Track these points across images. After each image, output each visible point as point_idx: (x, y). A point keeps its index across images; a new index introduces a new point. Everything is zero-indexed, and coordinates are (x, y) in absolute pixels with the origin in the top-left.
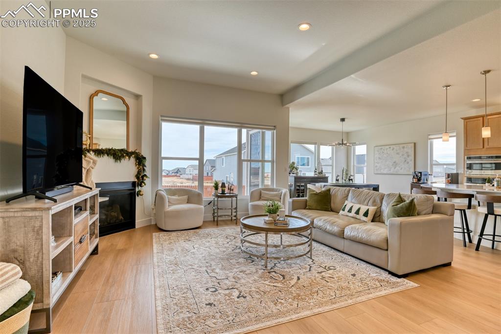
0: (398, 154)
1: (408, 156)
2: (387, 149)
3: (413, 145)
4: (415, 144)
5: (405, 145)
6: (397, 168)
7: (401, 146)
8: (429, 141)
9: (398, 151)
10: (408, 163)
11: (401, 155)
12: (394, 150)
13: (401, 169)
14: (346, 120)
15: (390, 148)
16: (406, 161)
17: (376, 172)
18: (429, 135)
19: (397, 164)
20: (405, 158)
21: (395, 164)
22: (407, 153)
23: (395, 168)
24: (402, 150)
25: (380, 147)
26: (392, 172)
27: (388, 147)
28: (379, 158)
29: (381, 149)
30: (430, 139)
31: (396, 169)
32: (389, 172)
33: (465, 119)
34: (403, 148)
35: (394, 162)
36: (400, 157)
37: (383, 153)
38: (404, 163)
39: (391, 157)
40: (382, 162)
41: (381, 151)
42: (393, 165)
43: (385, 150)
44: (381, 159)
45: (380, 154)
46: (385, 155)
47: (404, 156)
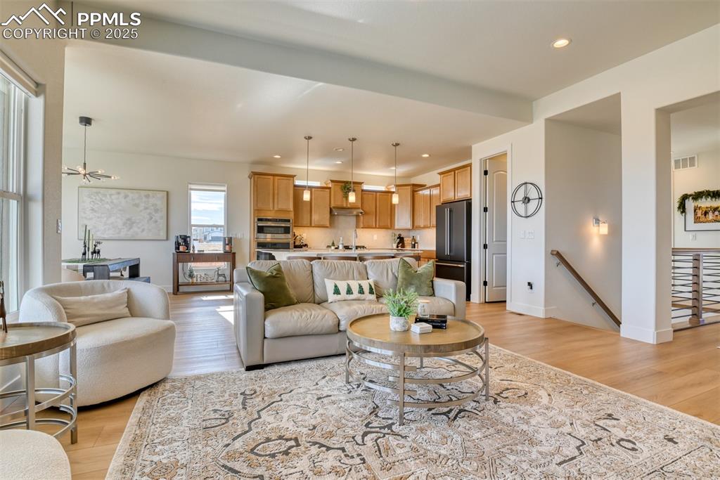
0: (137, 205)
1: (156, 211)
2: (111, 195)
3: (164, 194)
4: (167, 192)
5: (150, 193)
6: (135, 229)
7: (143, 193)
8: (189, 192)
9: (137, 202)
10: (156, 222)
11: (142, 208)
12: (128, 198)
13: (143, 230)
14: (93, 122)
15: (119, 193)
16: (152, 218)
18: (189, 184)
19: (133, 223)
20: (150, 214)
21: (130, 223)
23: (130, 228)
24: (144, 199)
25: (95, 190)
26: (122, 235)
27: (113, 191)
28: (93, 210)
29: (97, 193)
30: (190, 189)
31: (132, 230)
32: (116, 236)
34: (147, 196)
35: (129, 220)
36: (141, 211)
37: (101, 200)
38: (148, 221)
39: (120, 210)
40: (98, 217)
41: (97, 197)
42: (124, 224)
43: (108, 196)
44: (95, 211)
45: (93, 202)
46: (107, 206)
47: (148, 211)
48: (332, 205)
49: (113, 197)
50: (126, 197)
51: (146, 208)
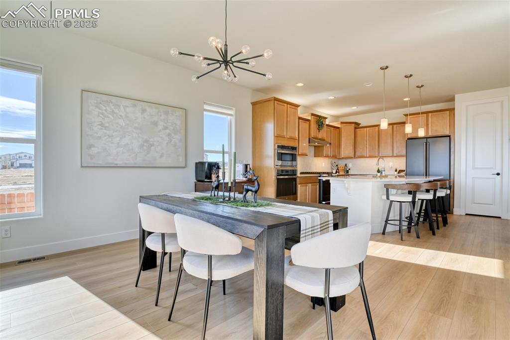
1: (175, 132)
2: (125, 107)
3: (184, 112)
5: (169, 109)
7: (162, 109)
10: (175, 145)
12: (146, 114)
13: (162, 156)
15: (135, 106)
16: (171, 141)
17: (88, 162)
20: (169, 135)
21: (147, 145)
26: (139, 161)
27: (128, 102)
28: (101, 125)
34: (167, 113)
35: (146, 141)
36: (160, 131)
37: (113, 113)
38: (167, 143)
39: (136, 128)
40: (109, 136)
41: (108, 109)
42: (142, 146)
43: (122, 108)
44: (106, 128)
45: (102, 114)
46: (121, 122)
47: (168, 131)
48: (312, 135)
49: (128, 110)
50: (143, 111)
51: (166, 128)
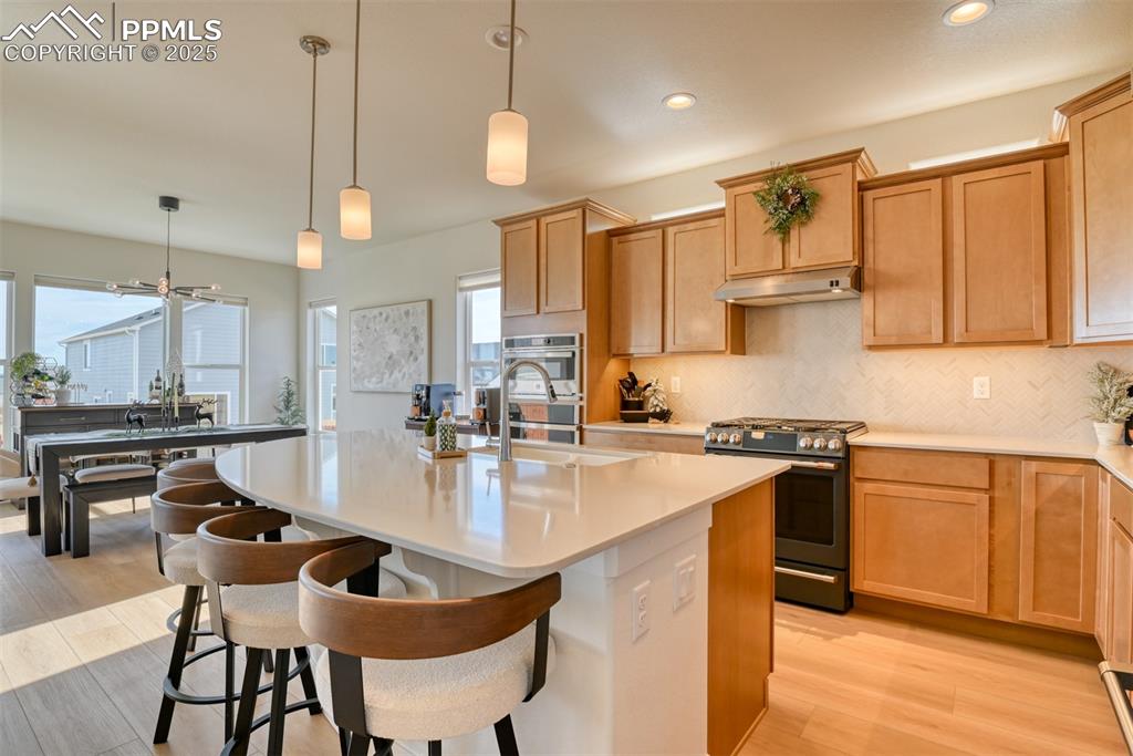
0: (396, 331)
1: (417, 338)
2: (375, 317)
3: (424, 305)
4: (430, 303)
5: (410, 307)
6: (397, 374)
7: (403, 308)
8: (460, 296)
9: (397, 325)
10: (416, 359)
11: (402, 336)
12: (390, 320)
14: (181, 205)
15: (381, 314)
16: (412, 353)
17: (356, 387)
18: (460, 278)
19: (394, 363)
20: (410, 345)
21: (391, 362)
22: (414, 329)
23: (391, 374)
24: (404, 319)
25: (362, 313)
26: (384, 385)
27: (376, 312)
28: (360, 345)
29: (364, 317)
30: (461, 289)
31: (393, 377)
32: (379, 387)
33: (503, 223)
34: (408, 313)
37: (367, 328)
38: (408, 358)
42: (387, 366)
43: (372, 320)
44: (363, 347)
47: (409, 340)
49: (376, 321)
50: (387, 318)
51: (406, 336)
